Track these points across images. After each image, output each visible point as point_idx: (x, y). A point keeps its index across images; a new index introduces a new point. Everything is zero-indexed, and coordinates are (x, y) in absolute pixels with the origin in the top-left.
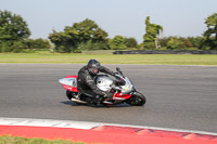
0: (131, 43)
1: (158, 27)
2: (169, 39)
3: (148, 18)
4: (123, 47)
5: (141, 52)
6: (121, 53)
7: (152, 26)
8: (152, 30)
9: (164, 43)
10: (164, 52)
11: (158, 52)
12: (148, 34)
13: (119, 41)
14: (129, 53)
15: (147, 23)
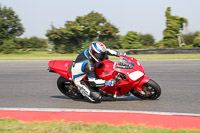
0: (148, 40)
1: (182, 20)
2: (196, 35)
3: (169, 9)
4: (138, 45)
5: (161, 51)
6: (135, 53)
7: (174, 18)
8: (174, 24)
9: (189, 39)
10: (189, 51)
11: (182, 51)
12: (169, 28)
13: (132, 38)
14: (145, 52)
15: (168, 15)
